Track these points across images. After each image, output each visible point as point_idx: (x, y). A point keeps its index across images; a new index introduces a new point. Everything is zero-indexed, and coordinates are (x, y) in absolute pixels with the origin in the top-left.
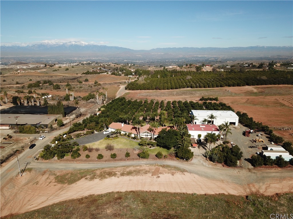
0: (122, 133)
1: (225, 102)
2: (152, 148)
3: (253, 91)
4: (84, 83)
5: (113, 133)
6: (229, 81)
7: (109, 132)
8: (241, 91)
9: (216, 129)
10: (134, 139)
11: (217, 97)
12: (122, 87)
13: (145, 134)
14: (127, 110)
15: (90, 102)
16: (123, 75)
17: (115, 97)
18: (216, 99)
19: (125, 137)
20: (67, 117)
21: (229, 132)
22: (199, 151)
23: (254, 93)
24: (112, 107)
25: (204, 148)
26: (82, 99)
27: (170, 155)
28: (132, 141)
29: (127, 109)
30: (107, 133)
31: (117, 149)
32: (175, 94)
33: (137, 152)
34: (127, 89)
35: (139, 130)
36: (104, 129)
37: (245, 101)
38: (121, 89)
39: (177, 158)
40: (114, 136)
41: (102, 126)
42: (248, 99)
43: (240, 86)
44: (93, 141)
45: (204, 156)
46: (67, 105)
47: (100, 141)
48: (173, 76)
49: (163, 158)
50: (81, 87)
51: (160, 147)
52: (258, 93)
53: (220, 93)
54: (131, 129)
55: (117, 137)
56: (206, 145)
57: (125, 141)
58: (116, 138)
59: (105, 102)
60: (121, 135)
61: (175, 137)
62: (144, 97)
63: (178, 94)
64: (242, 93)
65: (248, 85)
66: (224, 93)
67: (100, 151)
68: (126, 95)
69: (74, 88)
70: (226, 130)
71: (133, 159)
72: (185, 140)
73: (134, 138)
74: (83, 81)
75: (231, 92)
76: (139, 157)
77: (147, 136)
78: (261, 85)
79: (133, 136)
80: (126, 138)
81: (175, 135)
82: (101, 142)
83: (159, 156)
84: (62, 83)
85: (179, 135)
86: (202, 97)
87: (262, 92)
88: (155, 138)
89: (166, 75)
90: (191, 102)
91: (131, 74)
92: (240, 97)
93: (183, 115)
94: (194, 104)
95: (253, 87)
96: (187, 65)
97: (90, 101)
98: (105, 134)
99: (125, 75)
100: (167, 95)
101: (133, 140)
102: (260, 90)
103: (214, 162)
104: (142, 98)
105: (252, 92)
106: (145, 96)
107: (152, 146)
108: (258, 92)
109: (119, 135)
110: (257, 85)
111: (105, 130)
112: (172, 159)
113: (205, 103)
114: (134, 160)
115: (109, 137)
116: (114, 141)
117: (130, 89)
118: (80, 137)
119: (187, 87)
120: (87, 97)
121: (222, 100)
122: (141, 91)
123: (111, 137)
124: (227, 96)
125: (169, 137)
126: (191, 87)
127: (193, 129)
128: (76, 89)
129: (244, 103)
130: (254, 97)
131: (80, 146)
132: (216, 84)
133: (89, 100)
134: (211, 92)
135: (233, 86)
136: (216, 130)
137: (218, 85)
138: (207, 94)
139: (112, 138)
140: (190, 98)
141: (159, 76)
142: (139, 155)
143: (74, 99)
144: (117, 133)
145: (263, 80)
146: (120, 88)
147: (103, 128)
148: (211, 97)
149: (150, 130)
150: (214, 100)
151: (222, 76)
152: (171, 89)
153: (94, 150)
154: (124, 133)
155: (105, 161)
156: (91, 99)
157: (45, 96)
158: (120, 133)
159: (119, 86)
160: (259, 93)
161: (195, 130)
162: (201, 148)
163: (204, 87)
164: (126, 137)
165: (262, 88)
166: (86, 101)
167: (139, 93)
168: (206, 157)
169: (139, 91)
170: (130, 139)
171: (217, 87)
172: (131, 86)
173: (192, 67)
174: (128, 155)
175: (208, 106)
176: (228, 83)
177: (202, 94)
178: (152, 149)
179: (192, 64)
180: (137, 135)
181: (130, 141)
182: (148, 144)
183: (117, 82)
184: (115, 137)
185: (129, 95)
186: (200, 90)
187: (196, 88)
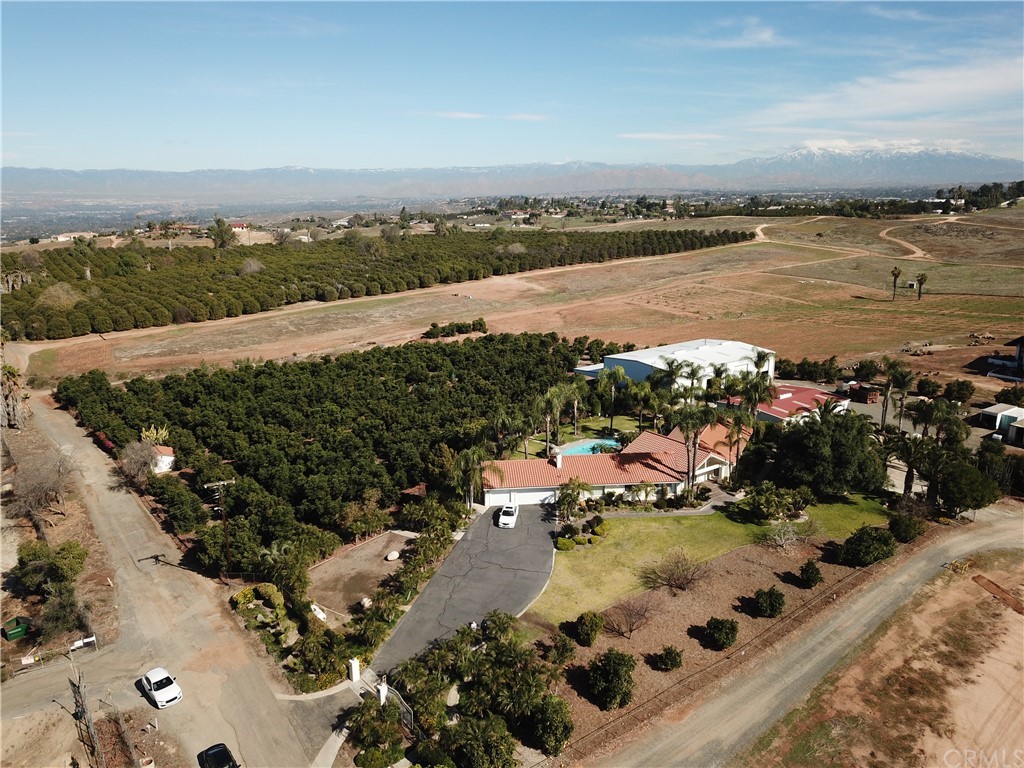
3: (532, 289)
11: (481, 319)
18: (479, 326)
23: (544, 294)
34: (20, 339)
42: (558, 314)
43: (477, 278)
64: (515, 298)
65: (497, 272)
75: (481, 300)
86: (434, 326)
87: (562, 290)
89: (126, 265)
96: (150, 226)
100: (266, 337)
102: (546, 284)
104: (161, 364)
106: (161, 355)
108: (552, 291)
122: (107, 336)
124: (486, 312)
126: (317, 299)
137: (414, 283)
145: (525, 254)
152: (245, 312)
160: (559, 293)
163: (368, 293)
167: (114, 347)
169: (95, 338)
173: (176, 235)
176: (439, 273)
179: (174, 223)
186: (367, 302)
187: (339, 298)
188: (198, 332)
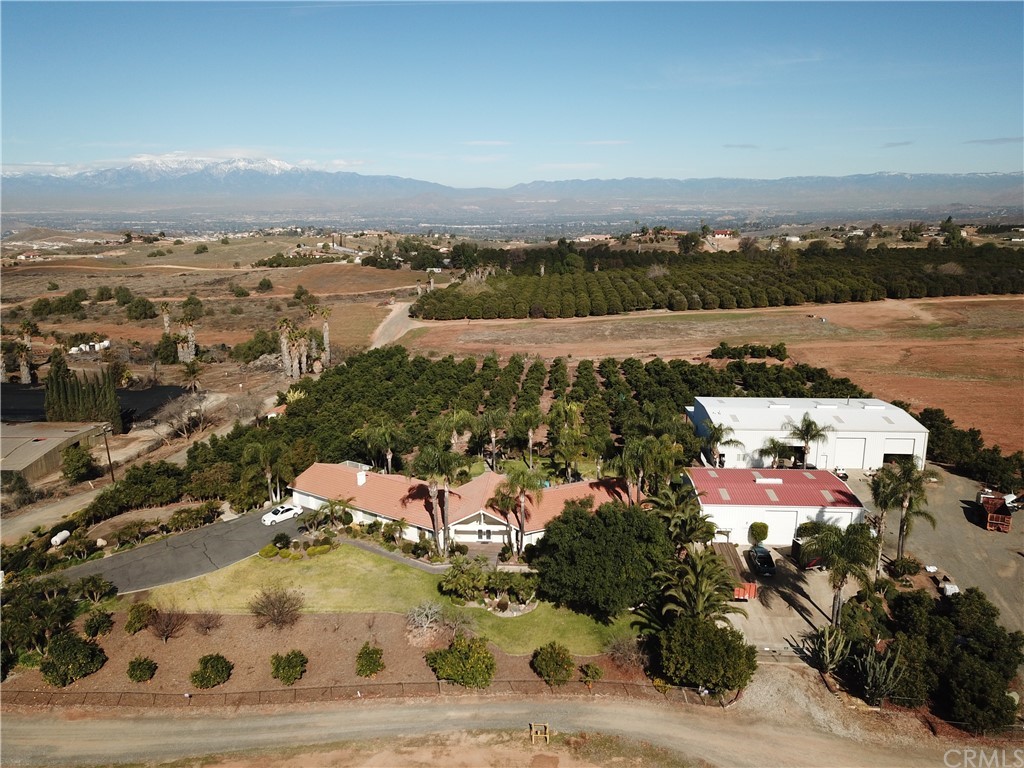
0: (359, 518)
1: (816, 362)
2: (514, 612)
3: (917, 318)
4: (253, 294)
5: (310, 520)
6: (819, 283)
7: (289, 515)
8: (872, 317)
9: (840, 492)
10: (414, 553)
11: (782, 345)
12: (399, 308)
13: (474, 526)
14: (404, 400)
15: (257, 368)
16: (408, 266)
17: (365, 347)
18: (778, 352)
19: (372, 544)
20: (131, 434)
21: (919, 513)
22: (772, 623)
23: (924, 326)
24: (339, 387)
25: (792, 603)
26: (231, 355)
27: (616, 659)
28: (406, 568)
29: (407, 396)
30: (279, 518)
31: (318, 616)
32: (607, 333)
33: (425, 637)
34: (417, 317)
35: (442, 504)
36: (268, 499)
37: (896, 357)
38: (392, 314)
39: (658, 681)
40: (314, 534)
41: (261, 484)
42: (908, 350)
43: (862, 300)
44: (200, 570)
45: (805, 658)
46: (150, 381)
47: (232, 567)
48: (597, 269)
49: (577, 685)
50: (235, 311)
51: (557, 606)
52: (941, 326)
53: (789, 326)
54: (404, 501)
55: (326, 541)
56: (803, 585)
57: (370, 564)
58: (319, 548)
59: (317, 366)
60: (349, 531)
61: (639, 550)
62: (485, 345)
63: (618, 334)
64: (878, 326)
65: (893, 295)
66: (807, 328)
67: (221, 632)
68: (413, 337)
69: (210, 313)
70: (906, 504)
71: (400, 690)
72: (699, 570)
73: (418, 550)
74: (254, 289)
75: (832, 324)
76: (434, 678)
77: (484, 538)
78: (944, 295)
79: (411, 535)
80: (378, 547)
81: (640, 538)
82: (236, 575)
83: (548, 666)
84: (171, 296)
85: (661, 539)
86: (722, 344)
87: (955, 324)
88: (530, 548)
89: (568, 265)
90: (678, 365)
91: (438, 263)
92: (874, 344)
93: (666, 423)
94: (694, 370)
95: (915, 305)
96: (643, 232)
97: (258, 363)
98: (268, 523)
99: (413, 268)
100: (576, 338)
101: (411, 560)
102: (945, 314)
103: (869, 702)
104: (477, 350)
105: (915, 322)
106: (487, 342)
107: (513, 598)
108: (940, 323)
109: (341, 531)
110: (929, 295)
111: (274, 504)
112: (629, 690)
113: (739, 367)
114: (403, 694)
115: (286, 545)
116: (308, 568)
117: (427, 317)
118: (139, 545)
119: (655, 308)
120: (250, 349)
121: (801, 353)
122: (473, 322)
123: (296, 545)
124: (818, 338)
125: (605, 552)
126: (671, 307)
127: (724, 494)
128: (218, 316)
129: (896, 366)
130: (928, 343)
131: (122, 597)
132: (768, 293)
133: (256, 358)
134: (750, 323)
135: (836, 300)
136: (843, 498)
137: (777, 299)
138: (735, 331)
139: (301, 551)
140: (669, 348)
141: (543, 270)
142: (433, 660)
143: (196, 355)
144: (330, 521)
145: (952, 277)
146: (391, 310)
147: (265, 492)
148: (757, 344)
149: (503, 504)
150: (770, 353)
151: (785, 263)
152: (592, 314)
153: (189, 629)
154: (369, 520)
155: (234, 703)
156: (265, 355)
157: (82, 346)
158: (347, 519)
159: (387, 303)
160: (947, 326)
161: (735, 500)
162: (777, 602)
163: (722, 306)
164: (373, 542)
165: (953, 307)
166: (242, 364)
167: (466, 332)
168: (822, 669)
169: (465, 322)
170: (398, 553)
171: (771, 305)
172: (435, 306)
173: (663, 239)
174: (370, 660)
175: (756, 379)
176: (816, 290)
177: (718, 333)
178: (511, 620)
179: (665, 228)
180: (434, 533)
181: (395, 568)
182: (492, 591)
183: (382, 293)
184: (317, 542)
185: (424, 339)
186: (705, 315)
187: (689, 309)
188: (538, 327)
